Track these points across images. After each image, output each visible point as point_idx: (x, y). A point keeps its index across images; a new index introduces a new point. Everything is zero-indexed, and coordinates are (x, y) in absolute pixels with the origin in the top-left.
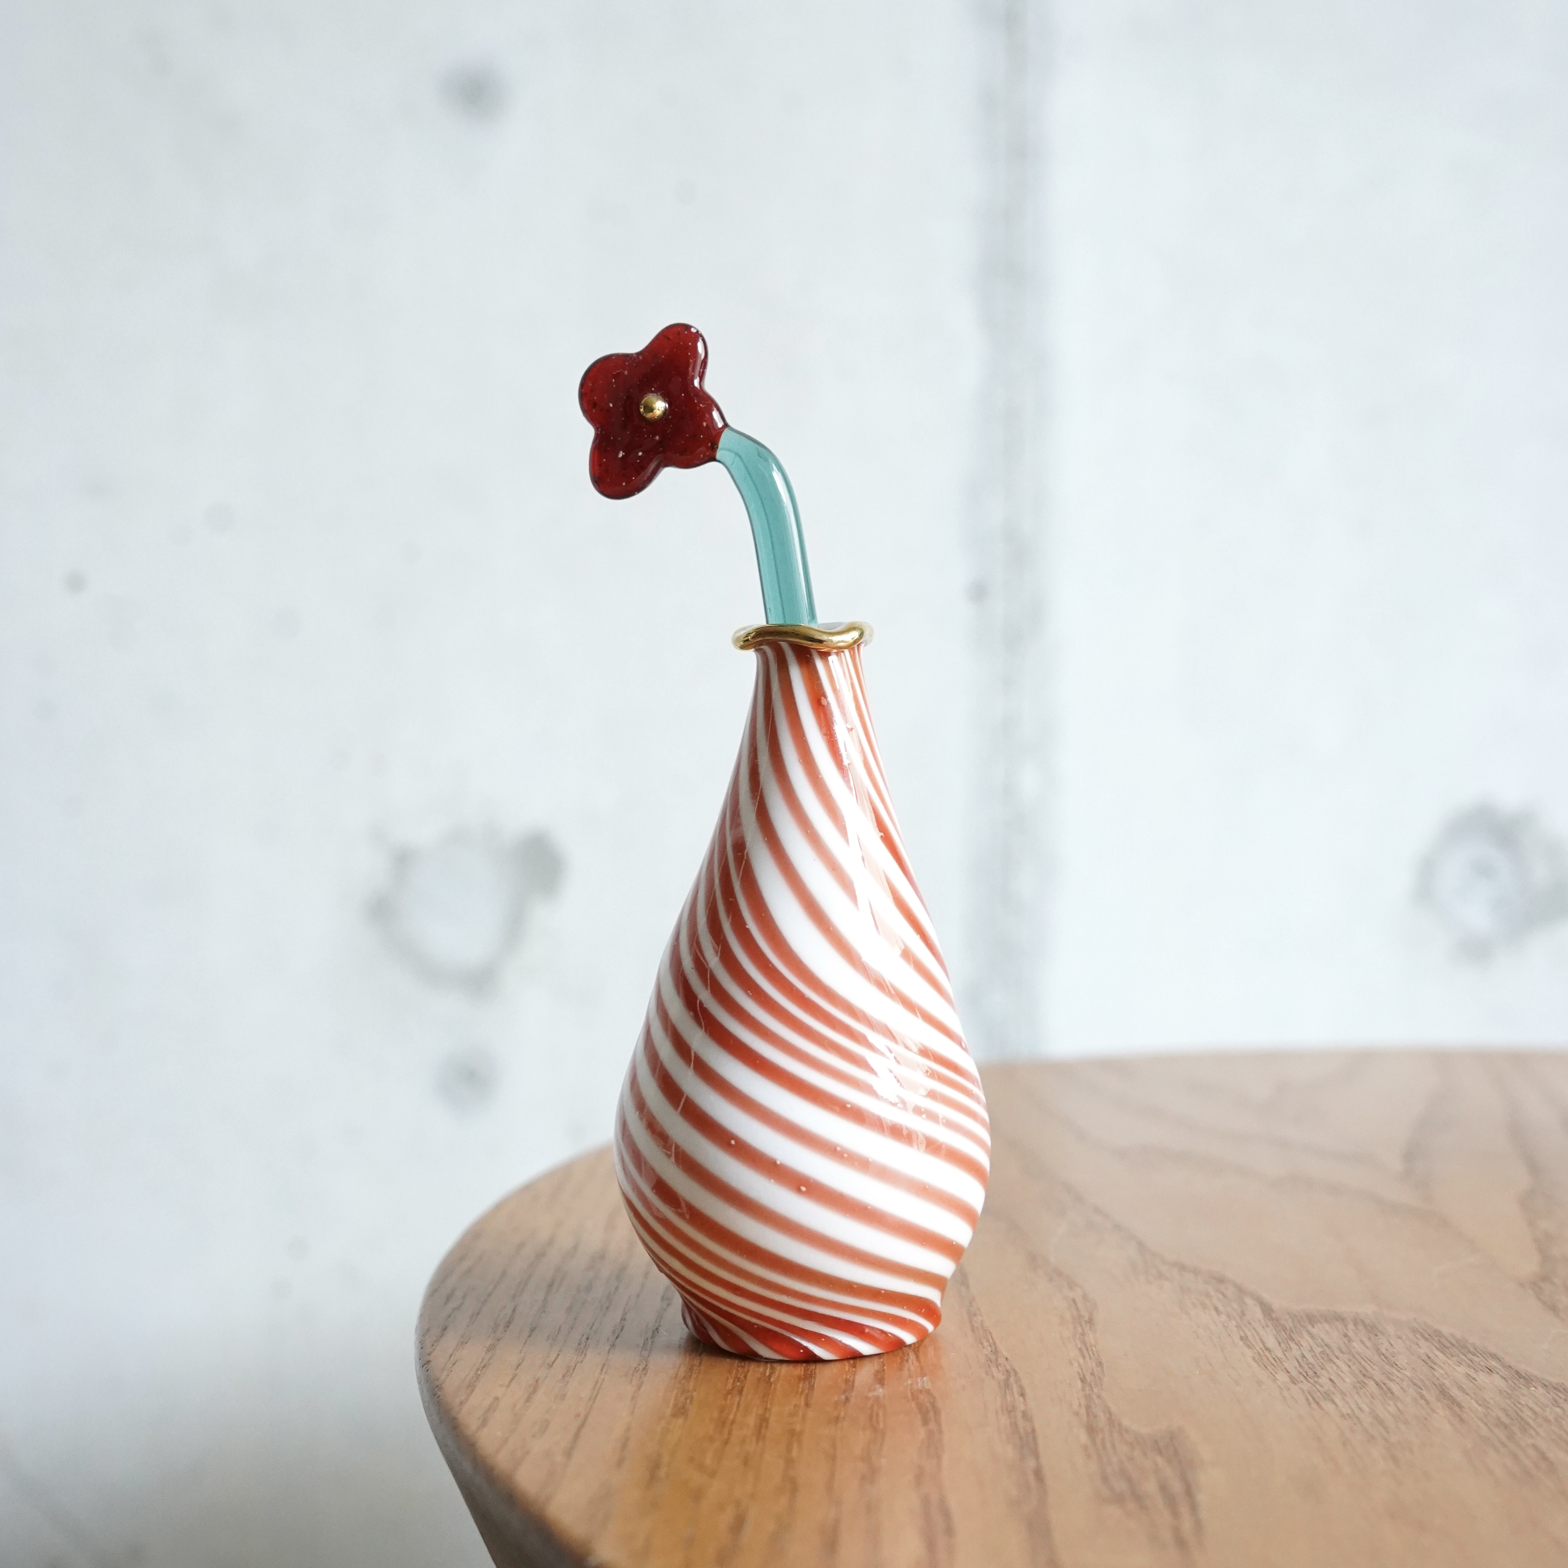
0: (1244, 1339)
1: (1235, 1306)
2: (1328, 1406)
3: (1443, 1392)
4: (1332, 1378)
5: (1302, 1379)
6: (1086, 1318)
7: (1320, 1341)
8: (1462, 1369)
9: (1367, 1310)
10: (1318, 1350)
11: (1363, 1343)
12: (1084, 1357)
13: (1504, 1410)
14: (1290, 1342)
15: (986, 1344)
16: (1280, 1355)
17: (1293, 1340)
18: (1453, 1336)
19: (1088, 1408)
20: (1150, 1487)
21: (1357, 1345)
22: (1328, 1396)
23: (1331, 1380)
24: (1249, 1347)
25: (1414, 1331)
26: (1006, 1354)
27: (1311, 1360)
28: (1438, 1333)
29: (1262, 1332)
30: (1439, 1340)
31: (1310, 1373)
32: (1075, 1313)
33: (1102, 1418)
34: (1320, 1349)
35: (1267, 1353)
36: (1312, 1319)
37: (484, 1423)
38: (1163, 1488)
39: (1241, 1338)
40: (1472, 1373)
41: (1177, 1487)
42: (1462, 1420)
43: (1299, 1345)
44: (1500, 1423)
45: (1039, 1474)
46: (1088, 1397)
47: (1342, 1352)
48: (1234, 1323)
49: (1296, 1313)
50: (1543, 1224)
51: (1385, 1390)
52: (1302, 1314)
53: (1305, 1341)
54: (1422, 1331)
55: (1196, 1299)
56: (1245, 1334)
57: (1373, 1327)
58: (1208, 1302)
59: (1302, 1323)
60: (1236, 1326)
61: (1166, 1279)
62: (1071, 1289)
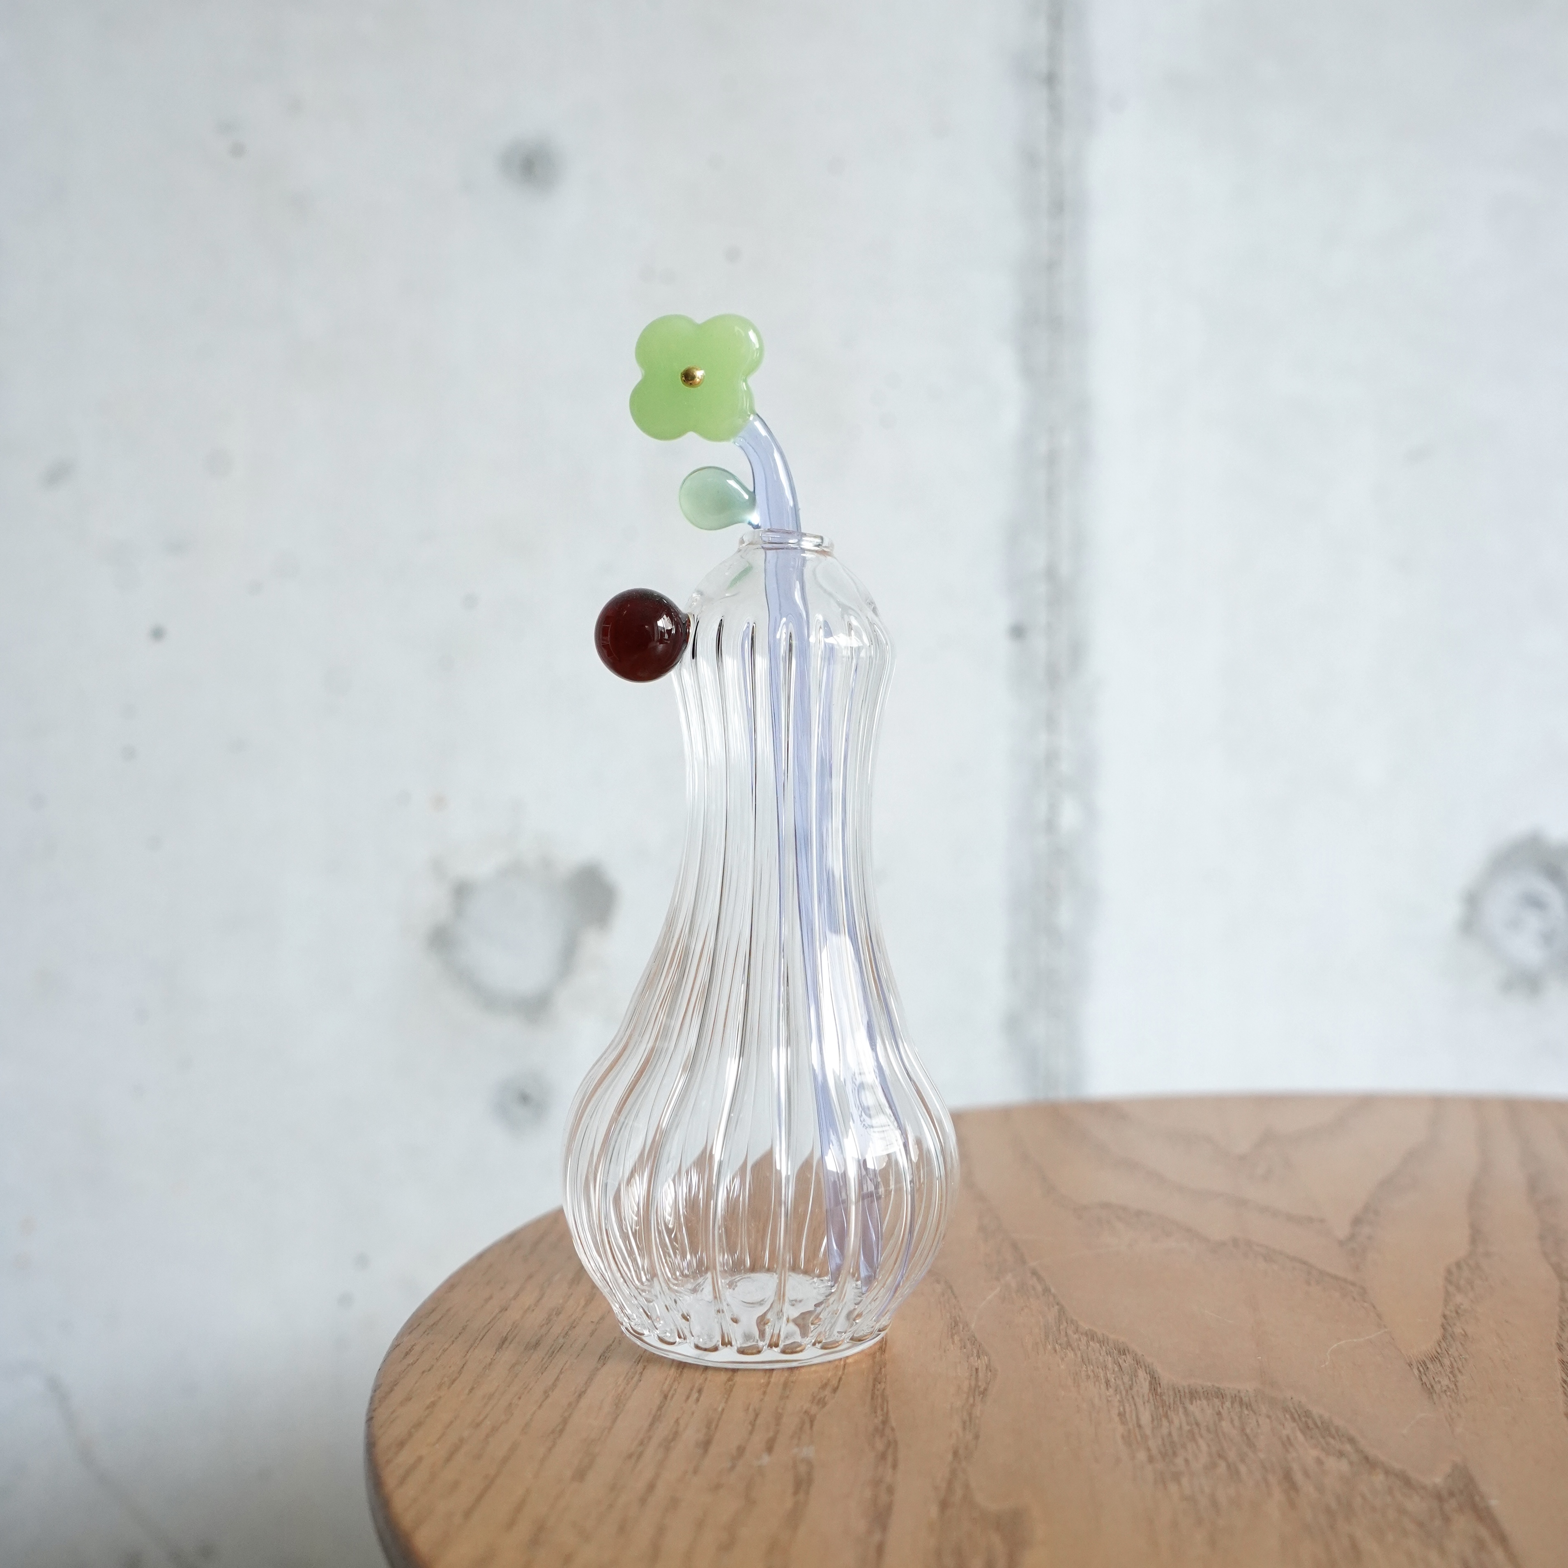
0: (1121, 1415)
1: (1126, 1379)
2: (1173, 1488)
3: (1288, 1476)
4: (1188, 1457)
5: (1160, 1457)
6: (982, 1389)
7: (1192, 1418)
8: (1314, 1453)
9: (1248, 1387)
10: (1186, 1428)
11: (1232, 1421)
12: (965, 1430)
13: (1337, 1497)
14: (1163, 1419)
15: (879, 1413)
16: (1148, 1432)
17: (1166, 1416)
18: (1321, 1417)
19: (950, 1482)
21: (1225, 1425)
22: (1177, 1477)
23: (1186, 1460)
24: (1123, 1423)
25: (1286, 1410)
26: (894, 1425)
27: (1176, 1439)
28: (1308, 1414)
29: (1141, 1408)
30: (1306, 1422)
31: (1170, 1452)
32: (973, 1383)
33: (959, 1493)
34: (1189, 1428)
35: (1137, 1430)
36: (1193, 1395)
39: (1120, 1414)
40: (1323, 1456)
42: (1293, 1505)
43: (1171, 1422)
44: (1327, 1510)
45: (880, 1550)
46: (954, 1472)
47: (1208, 1430)
48: (1118, 1397)
49: (1181, 1389)
50: (1459, 1298)
51: (1233, 1472)
52: (1187, 1391)
53: (1178, 1418)
54: (1293, 1411)
55: (1093, 1371)
56: (1124, 1410)
57: (1248, 1405)
58: (1102, 1374)
59: (1183, 1399)
60: (1119, 1401)
61: (1072, 1349)
62: (978, 1357)
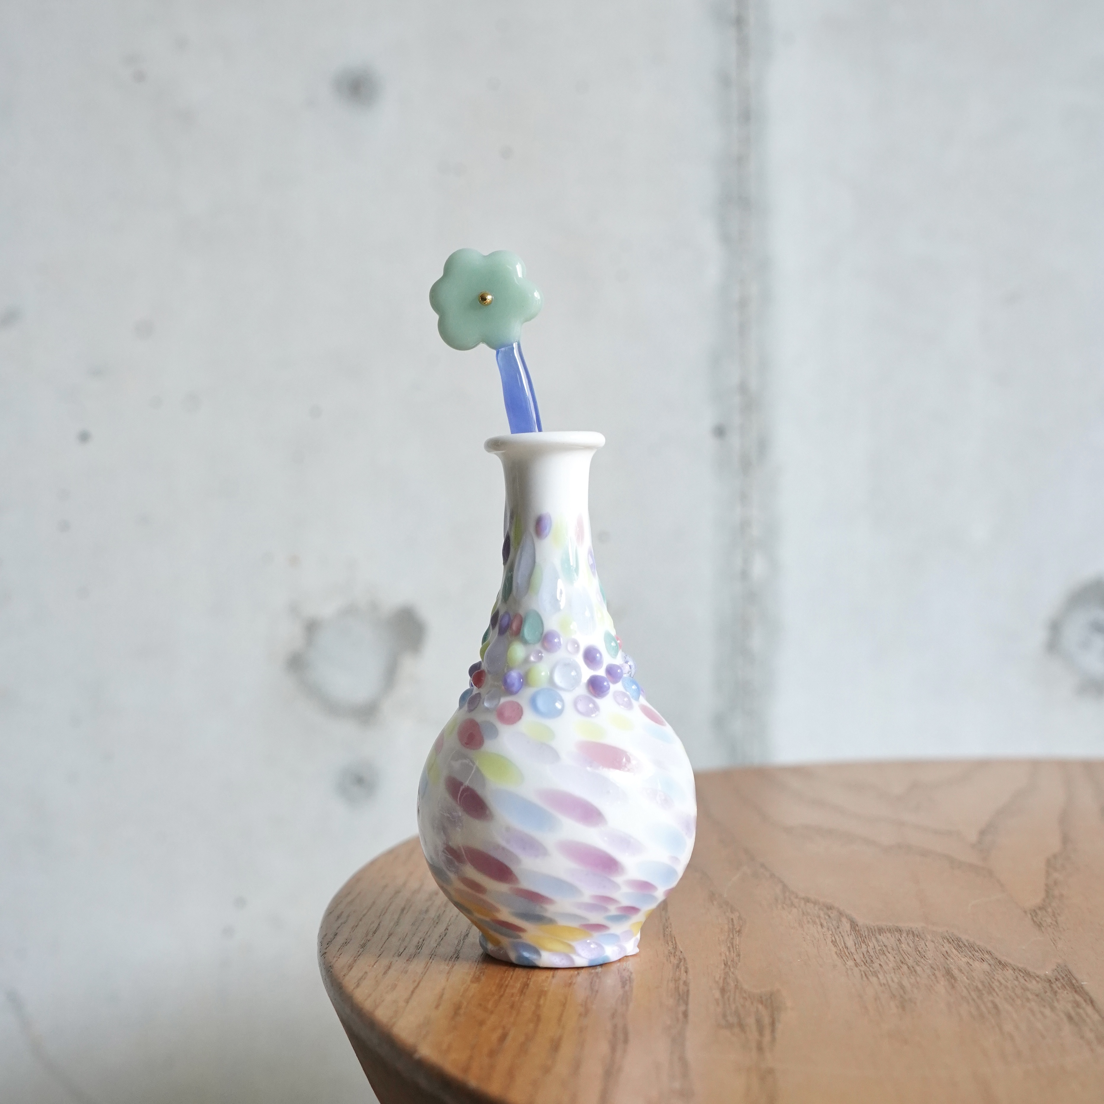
0: (834, 942)
1: (834, 923)
2: (874, 979)
3: (949, 973)
4: (881, 963)
5: (862, 963)
6: (738, 929)
7: (882, 943)
8: (965, 960)
9: (917, 925)
10: (878, 948)
11: (908, 944)
12: (730, 951)
13: (982, 982)
15: (670, 943)
16: (853, 950)
17: (864, 942)
18: (967, 941)
19: (725, 979)
20: (751, 1021)
22: (875, 974)
23: (880, 965)
24: (835, 946)
25: (944, 938)
26: (681, 949)
27: (872, 954)
28: (959, 940)
29: (846, 938)
30: (958, 944)
31: (869, 960)
32: (731, 926)
33: (732, 984)
34: (879, 948)
35: (845, 949)
36: (881, 931)
38: (759, 1022)
39: (832, 941)
40: (971, 961)
41: (766, 1021)
42: (953, 987)
43: (867, 945)
44: (977, 988)
45: (685, 1014)
46: (726, 974)
47: (893, 949)
48: (830, 932)
49: (872, 928)
50: (1056, 875)
51: (912, 970)
52: (876, 928)
53: (872, 943)
54: (948, 938)
55: (811, 919)
56: (835, 939)
57: (918, 935)
58: (817, 920)
59: (874, 933)
60: (831, 935)
61: (795, 907)
62: (732, 912)
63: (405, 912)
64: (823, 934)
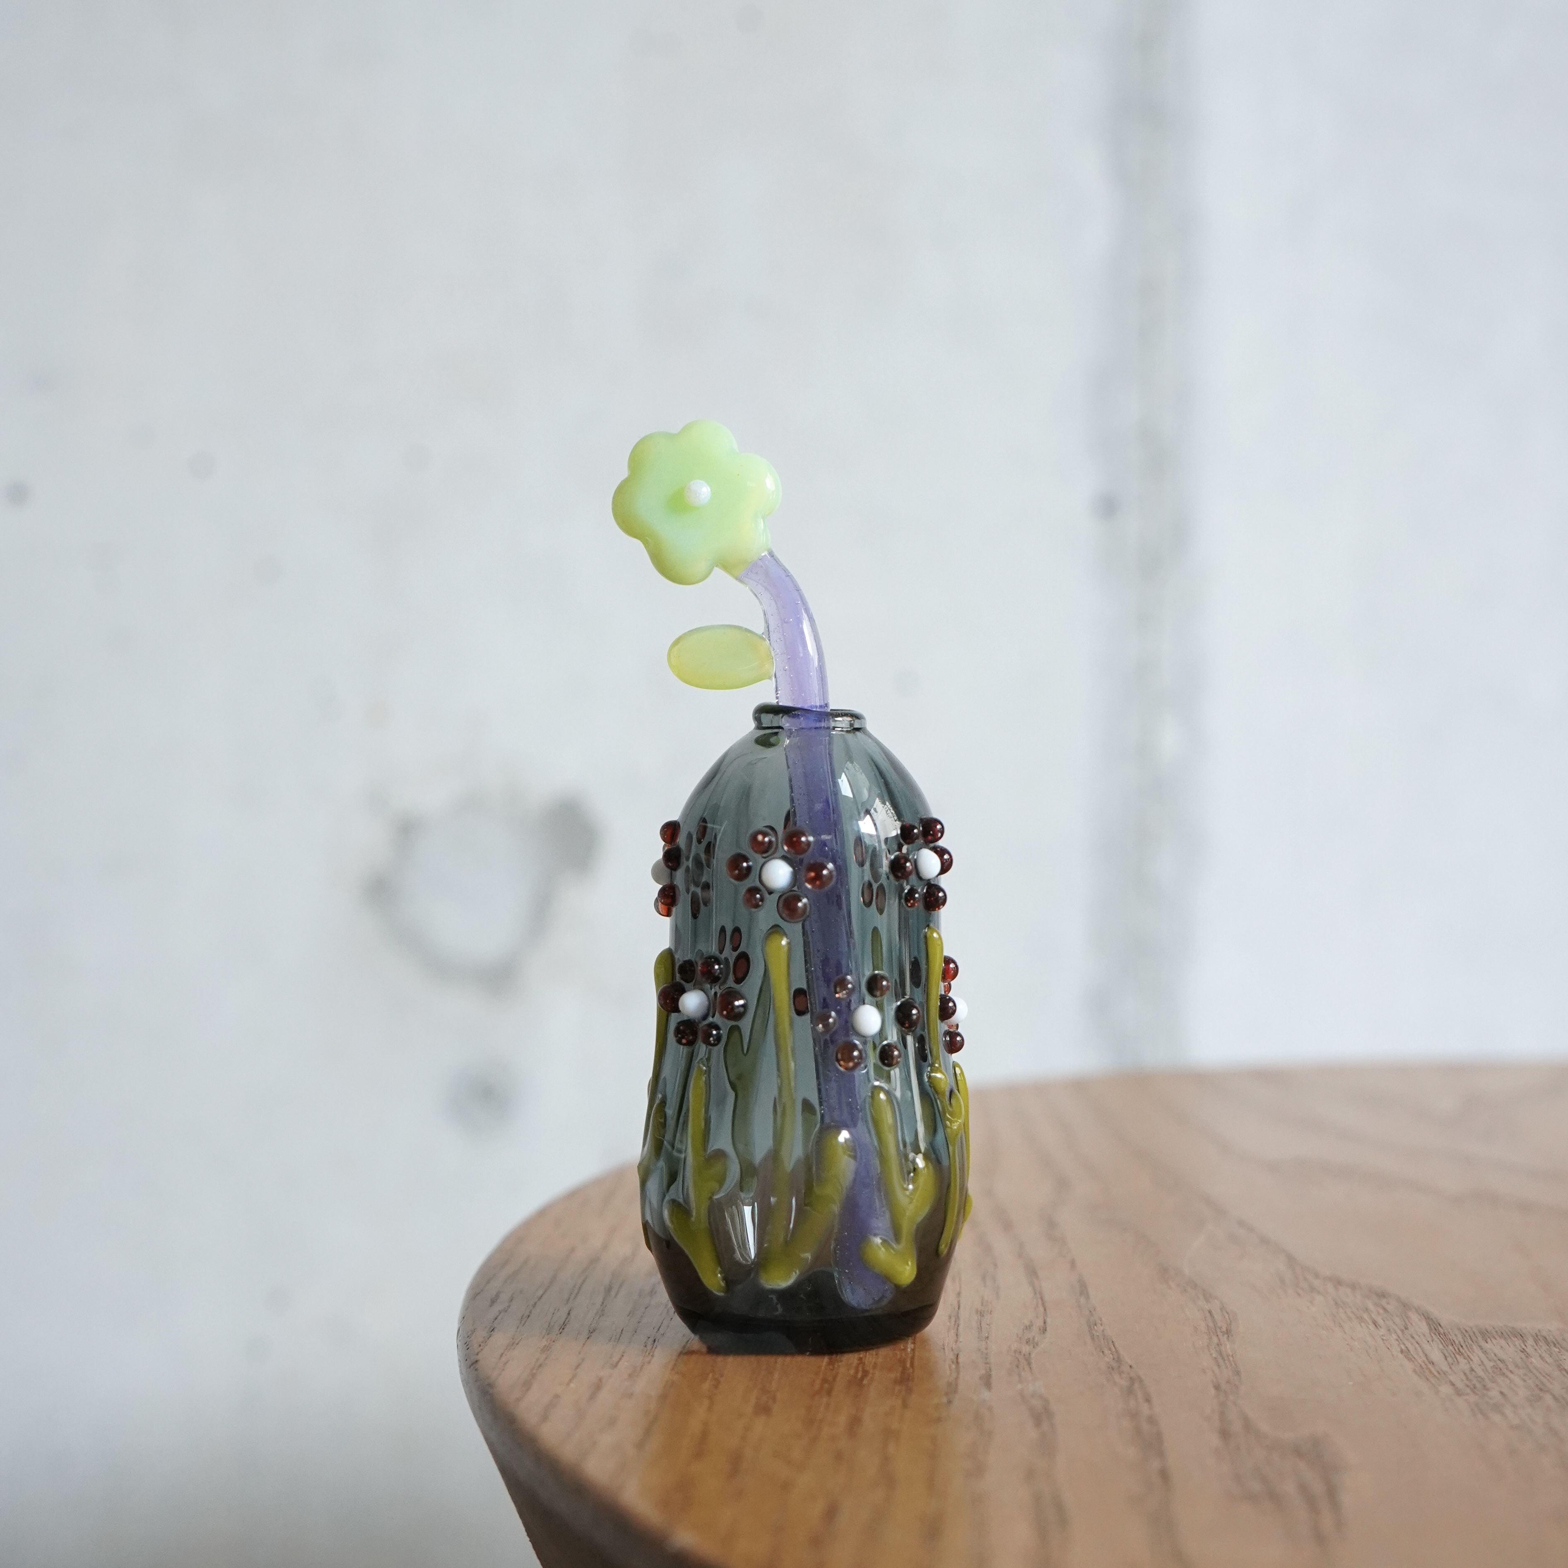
0: (1405, 1352)
1: (1397, 1320)
2: (1496, 1418)
4: (1503, 1390)
5: (1468, 1391)
6: (1224, 1329)
7: (1493, 1355)
9: (1551, 1327)
10: (1489, 1365)
11: (1542, 1358)
12: (1219, 1366)
14: (1457, 1356)
15: (1107, 1352)
16: (1445, 1367)
17: (1461, 1354)
19: (1222, 1414)
20: (1289, 1488)
21: (1535, 1361)
22: (1496, 1408)
23: (1502, 1393)
24: (1409, 1360)
26: (1130, 1362)
27: (1481, 1374)
29: (1426, 1347)
31: (1478, 1386)
32: (1211, 1324)
33: (1238, 1424)
34: (1492, 1364)
35: (1430, 1366)
36: (1486, 1335)
37: (545, 1418)
38: (1303, 1489)
39: (1402, 1351)
41: (1318, 1488)
43: (1469, 1359)
45: (1164, 1475)
46: (1222, 1404)
47: (1517, 1366)
48: (1395, 1336)
49: (1468, 1329)
53: (1477, 1357)
55: (1353, 1312)
56: (1406, 1347)
57: (1556, 1343)
58: (1365, 1316)
59: (1474, 1338)
60: (1397, 1340)
61: (1319, 1292)
62: (1207, 1301)
63: (613, 1293)
64: (1383, 1339)
